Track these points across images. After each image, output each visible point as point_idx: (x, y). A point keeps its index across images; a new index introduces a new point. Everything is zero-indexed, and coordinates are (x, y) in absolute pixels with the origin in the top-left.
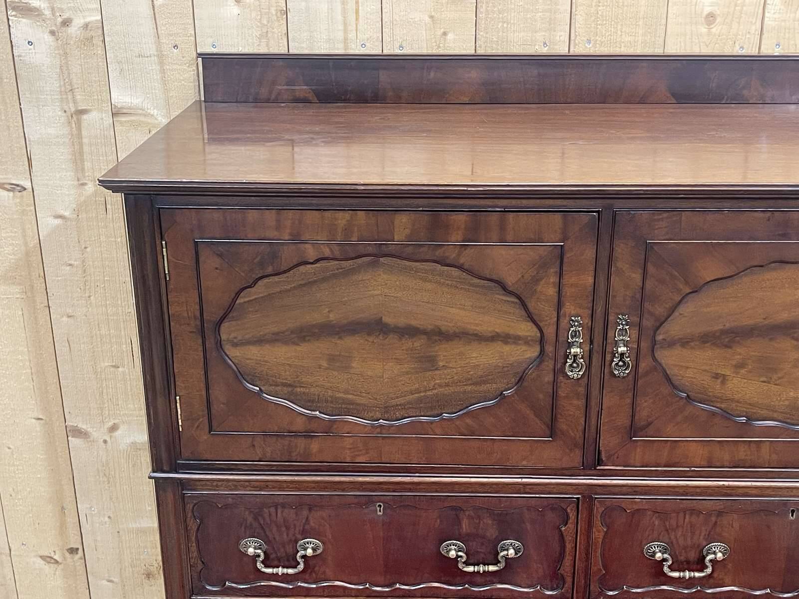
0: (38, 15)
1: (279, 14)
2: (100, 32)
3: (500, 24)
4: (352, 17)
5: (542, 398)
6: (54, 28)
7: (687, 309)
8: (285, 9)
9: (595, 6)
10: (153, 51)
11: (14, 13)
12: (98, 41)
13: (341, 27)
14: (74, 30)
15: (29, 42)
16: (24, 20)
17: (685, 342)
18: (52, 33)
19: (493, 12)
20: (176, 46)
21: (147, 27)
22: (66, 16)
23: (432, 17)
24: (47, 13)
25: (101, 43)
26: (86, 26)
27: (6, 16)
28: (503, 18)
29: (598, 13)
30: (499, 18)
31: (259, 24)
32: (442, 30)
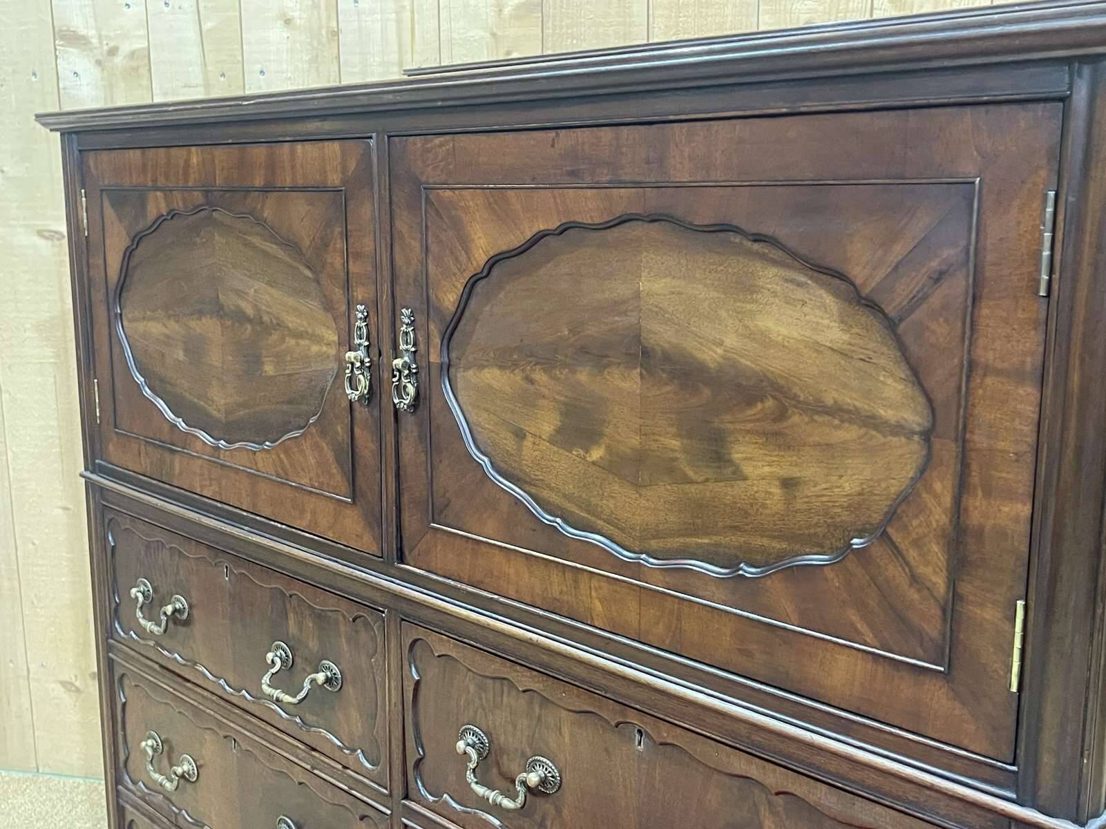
0: (84, 44)
1: (330, 36)
2: (146, 61)
3: (569, 41)
4: (407, 37)
6: (100, 58)
8: (336, 29)
9: (675, 16)
10: (200, 81)
11: (61, 43)
12: (144, 71)
13: (395, 48)
14: (118, 60)
15: (75, 73)
16: (71, 49)
18: (99, 63)
19: (561, 28)
20: (223, 75)
21: (194, 53)
22: (112, 44)
23: (494, 35)
24: (95, 41)
25: (146, 73)
26: (132, 54)
27: (53, 45)
28: (572, 34)
29: (678, 25)
30: (567, 34)
31: (309, 47)
32: (506, 49)
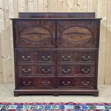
7: (64, 31)
18: (3, 11)
26: (7, 10)
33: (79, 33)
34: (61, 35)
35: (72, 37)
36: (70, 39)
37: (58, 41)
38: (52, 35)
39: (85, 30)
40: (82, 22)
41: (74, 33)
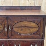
5: (4, 33)
7: (15, 25)
17: (15, 28)
33: (28, 27)
34: (12, 28)
35: (22, 30)
36: (20, 32)
37: (10, 33)
38: (4, 28)
39: (33, 25)
40: (30, 18)
41: (23, 27)
